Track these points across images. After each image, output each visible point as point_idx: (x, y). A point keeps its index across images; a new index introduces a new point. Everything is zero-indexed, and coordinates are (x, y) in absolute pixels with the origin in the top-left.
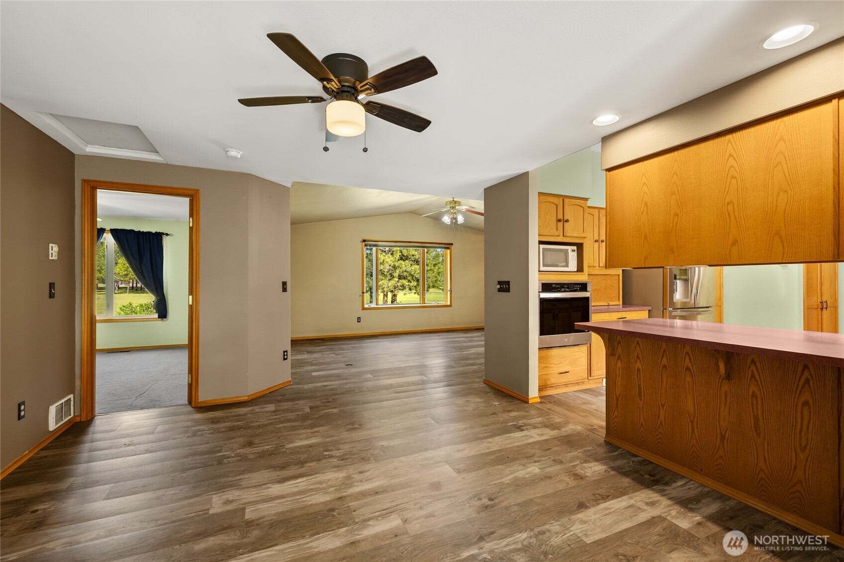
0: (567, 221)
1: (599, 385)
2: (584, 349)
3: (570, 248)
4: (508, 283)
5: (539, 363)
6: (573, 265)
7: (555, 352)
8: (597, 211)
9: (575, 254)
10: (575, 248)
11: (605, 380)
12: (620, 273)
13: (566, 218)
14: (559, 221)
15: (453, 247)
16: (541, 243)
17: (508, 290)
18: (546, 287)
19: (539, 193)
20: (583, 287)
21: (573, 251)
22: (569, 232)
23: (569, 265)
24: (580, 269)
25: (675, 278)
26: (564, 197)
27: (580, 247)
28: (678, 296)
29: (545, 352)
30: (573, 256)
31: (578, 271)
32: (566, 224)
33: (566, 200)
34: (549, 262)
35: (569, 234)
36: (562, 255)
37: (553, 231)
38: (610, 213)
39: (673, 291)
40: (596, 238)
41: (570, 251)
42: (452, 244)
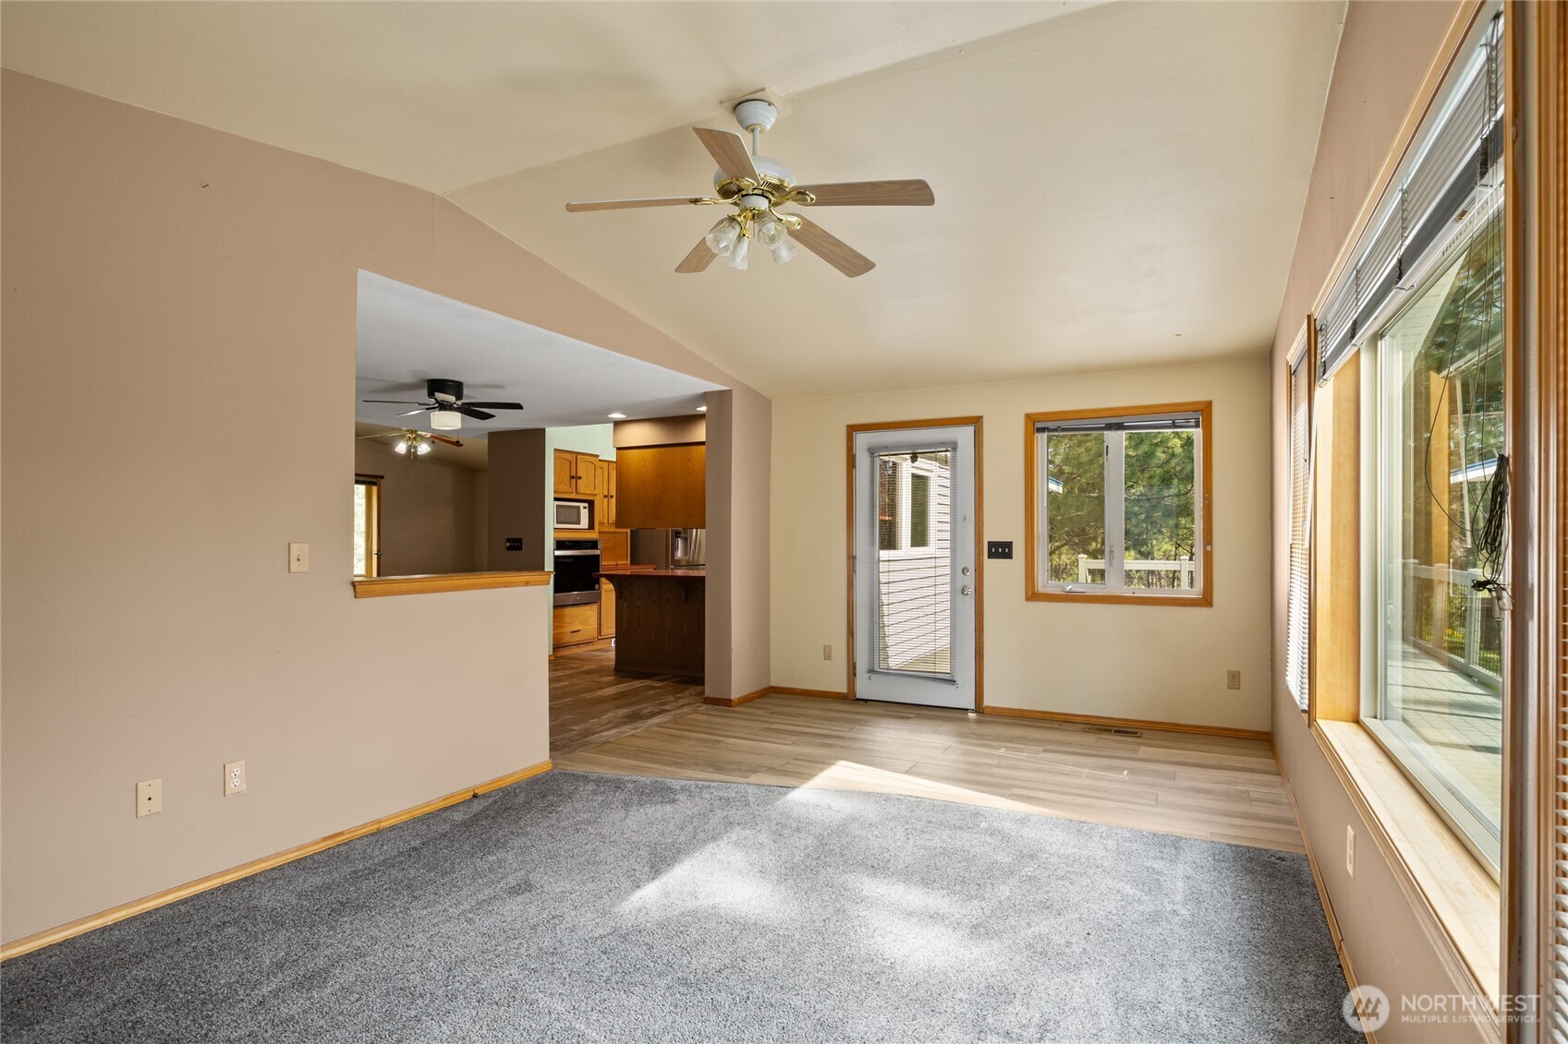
0: (580, 478)
1: (607, 646)
2: (594, 608)
3: (582, 505)
4: (520, 540)
5: (554, 621)
6: (584, 523)
7: (568, 611)
8: (606, 464)
9: (587, 510)
10: (586, 505)
11: (613, 640)
12: (629, 531)
13: (579, 475)
14: (572, 477)
15: (383, 481)
16: (556, 499)
17: (520, 548)
18: (560, 545)
19: (555, 449)
20: (593, 544)
21: (585, 508)
22: (582, 489)
23: (582, 522)
24: (591, 526)
25: (677, 537)
26: (578, 453)
27: (591, 504)
28: (679, 554)
29: (560, 610)
30: (584, 514)
31: (589, 528)
32: (579, 481)
33: (579, 456)
34: (562, 519)
35: (582, 492)
36: (574, 511)
37: (566, 488)
38: (619, 465)
39: (675, 548)
40: (606, 493)
41: (582, 508)
42: (382, 477)
